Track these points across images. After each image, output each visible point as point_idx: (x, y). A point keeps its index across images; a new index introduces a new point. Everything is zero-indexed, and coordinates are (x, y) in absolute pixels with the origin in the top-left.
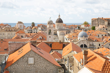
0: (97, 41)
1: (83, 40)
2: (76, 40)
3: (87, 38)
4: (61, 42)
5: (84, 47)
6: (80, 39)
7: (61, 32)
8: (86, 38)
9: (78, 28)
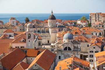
0: (86, 41)
1: (67, 43)
2: (61, 42)
3: (73, 40)
4: (36, 48)
5: (68, 50)
6: (65, 41)
7: (53, 29)
8: (71, 40)
9: (74, 24)
